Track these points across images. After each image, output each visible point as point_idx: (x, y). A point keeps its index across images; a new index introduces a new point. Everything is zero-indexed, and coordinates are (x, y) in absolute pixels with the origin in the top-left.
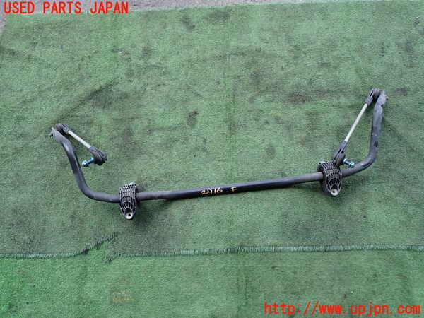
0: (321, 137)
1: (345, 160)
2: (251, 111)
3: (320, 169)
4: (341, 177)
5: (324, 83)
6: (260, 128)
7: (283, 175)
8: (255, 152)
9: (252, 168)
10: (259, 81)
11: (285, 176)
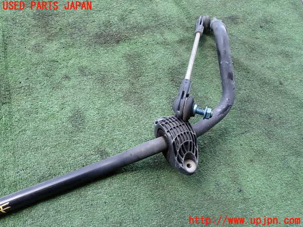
0: (151, 85)
1: (195, 107)
2: (38, 64)
3: (159, 132)
4: (195, 138)
5: (140, 19)
6: (56, 87)
7: (103, 154)
8: (50, 126)
9: (46, 155)
10: (47, 24)
11: (107, 154)
